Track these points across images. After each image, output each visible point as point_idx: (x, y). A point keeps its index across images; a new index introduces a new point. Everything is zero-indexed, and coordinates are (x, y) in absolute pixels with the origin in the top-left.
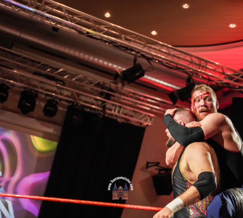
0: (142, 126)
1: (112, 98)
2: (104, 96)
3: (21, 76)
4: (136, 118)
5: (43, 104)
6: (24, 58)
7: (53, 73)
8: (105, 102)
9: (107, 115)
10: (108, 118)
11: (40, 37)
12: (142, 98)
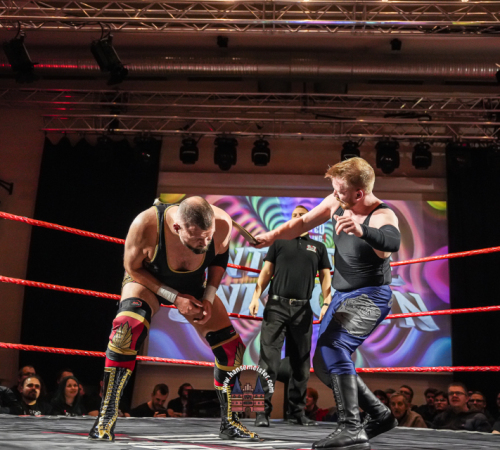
3: (369, 124)
5: (409, 155)
6: (366, 100)
7: (410, 108)
8: (498, 126)
11: (378, 65)
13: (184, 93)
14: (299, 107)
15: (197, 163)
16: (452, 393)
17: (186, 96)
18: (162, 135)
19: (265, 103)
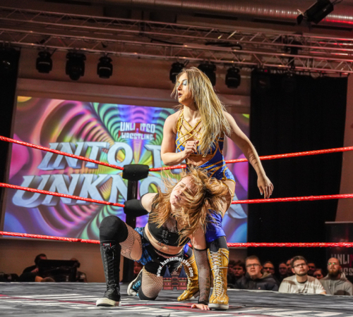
0: (342, 76)
1: (299, 51)
2: (290, 52)
3: (194, 49)
4: (334, 68)
5: (223, 76)
6: (191, 29)
7: (226, 38)
8: (292, 58)
9: (298, 73)
10: (299, 76)
11: (203, 2)
12: (336, 44)
13: (41, 12)
14: (138, 32)
15: (51, 72)
16: (250, 265)
17: (42, 14)
18: (20, 47)
19: (110, 26)
